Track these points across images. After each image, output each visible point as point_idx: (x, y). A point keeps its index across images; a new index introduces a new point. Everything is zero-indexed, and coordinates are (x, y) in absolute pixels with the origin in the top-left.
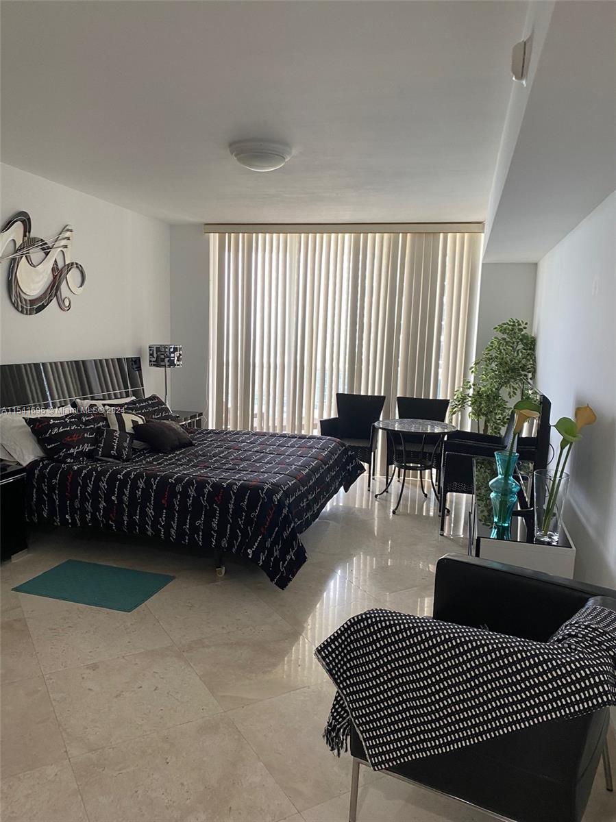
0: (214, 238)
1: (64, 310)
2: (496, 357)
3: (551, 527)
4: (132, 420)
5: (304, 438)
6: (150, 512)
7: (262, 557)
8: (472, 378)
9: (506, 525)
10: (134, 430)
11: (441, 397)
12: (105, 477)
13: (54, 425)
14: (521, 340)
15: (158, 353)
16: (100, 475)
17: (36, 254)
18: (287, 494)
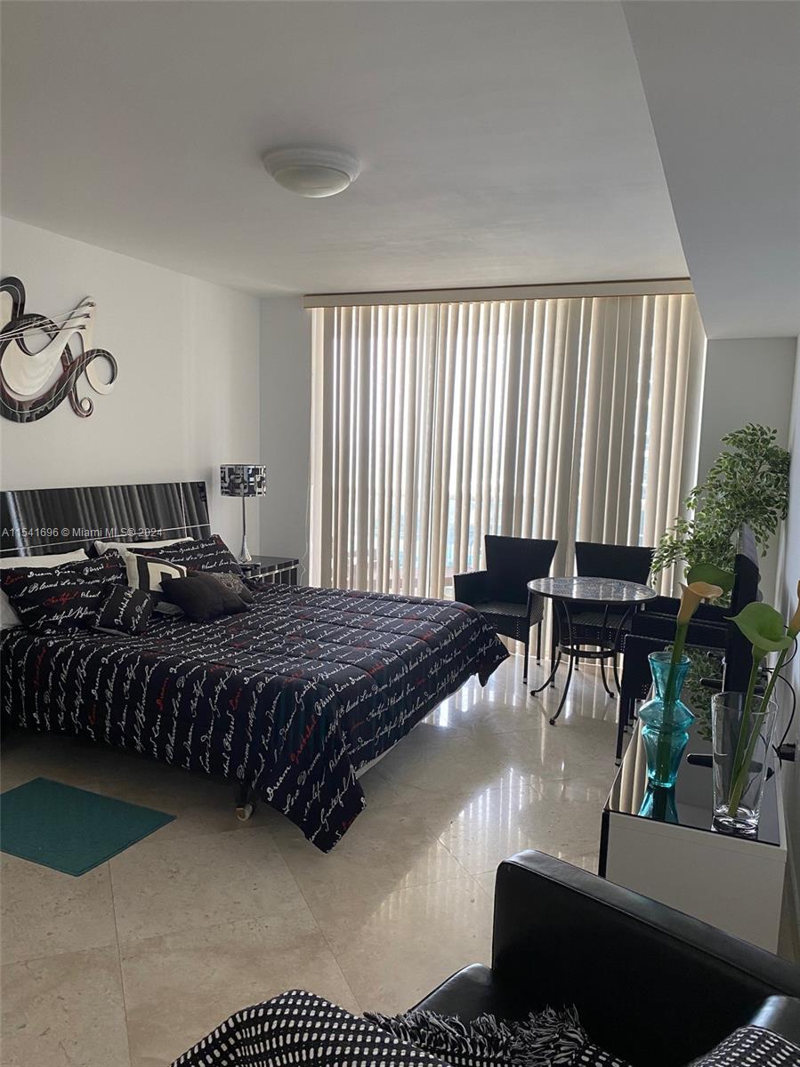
0: (318, 315)
1: (81, 416)
2: (726, 484)
3: (748, 798)
4: (162, 573)
5: (415, 603)
6: (141, 716)
7: (290, 800)
8: (691, 515)
9: (668, 785)
10: (163, 588)
11: (643, 544)
12: (85, 660)
13: (34, 580)
14: (766, 457)
15: (232, 477)
16: (81, 655)
17: (33, 337)
18: (341, 699)
